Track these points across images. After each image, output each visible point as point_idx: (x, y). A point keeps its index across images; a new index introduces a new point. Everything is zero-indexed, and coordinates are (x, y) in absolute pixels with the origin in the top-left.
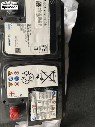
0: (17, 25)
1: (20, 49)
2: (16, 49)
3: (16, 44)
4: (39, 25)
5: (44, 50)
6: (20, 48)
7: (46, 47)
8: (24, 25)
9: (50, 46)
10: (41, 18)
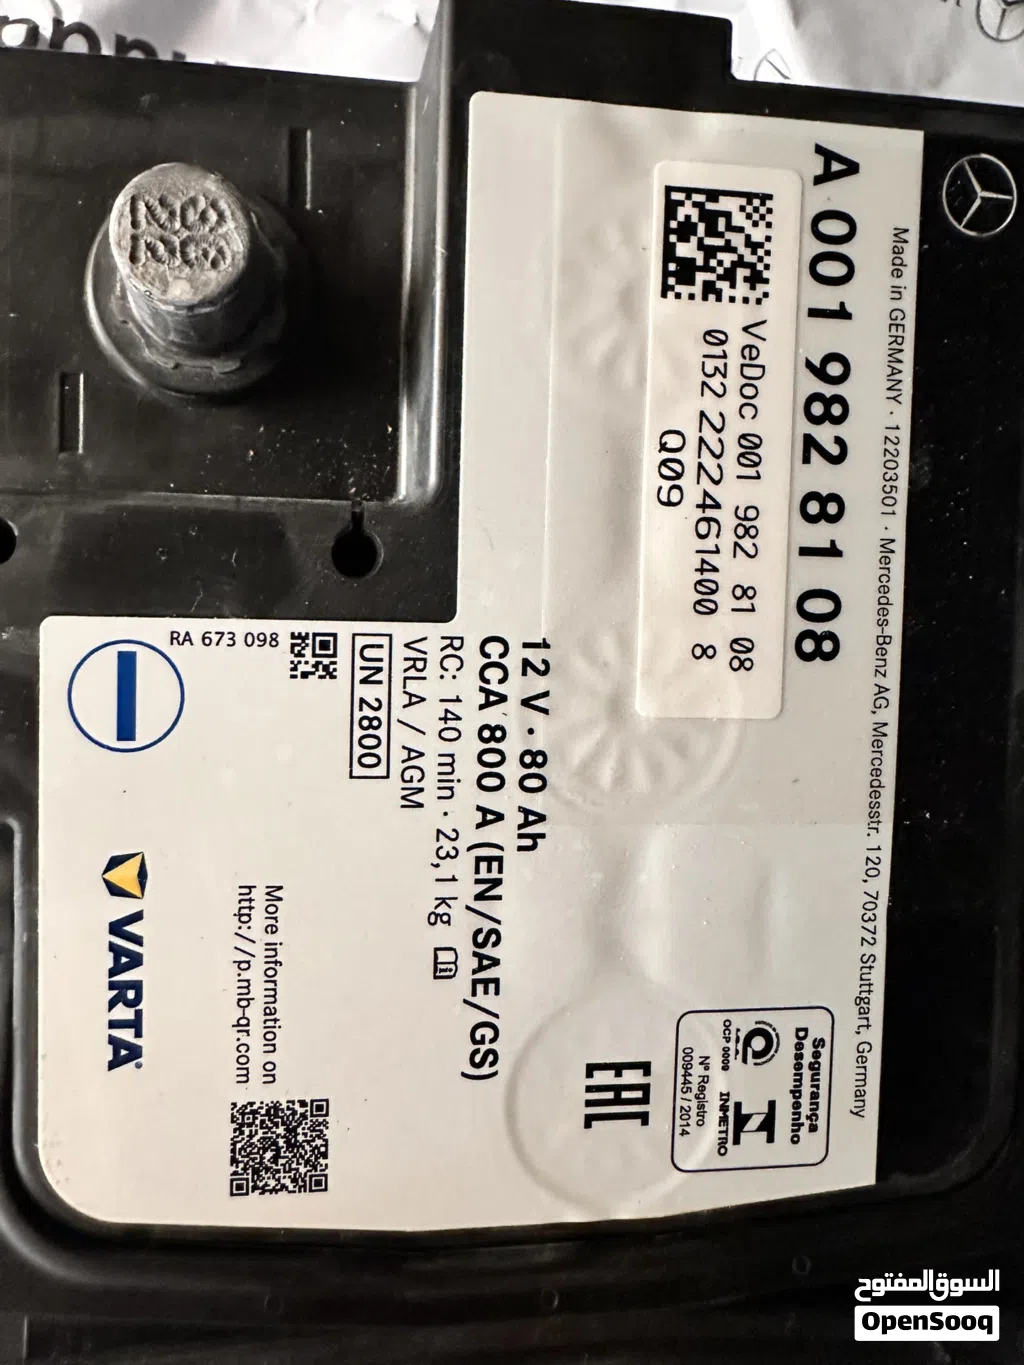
1: (318, 1128)
4: (705, 652)
6: (321, 1107)
10: (747, 524)
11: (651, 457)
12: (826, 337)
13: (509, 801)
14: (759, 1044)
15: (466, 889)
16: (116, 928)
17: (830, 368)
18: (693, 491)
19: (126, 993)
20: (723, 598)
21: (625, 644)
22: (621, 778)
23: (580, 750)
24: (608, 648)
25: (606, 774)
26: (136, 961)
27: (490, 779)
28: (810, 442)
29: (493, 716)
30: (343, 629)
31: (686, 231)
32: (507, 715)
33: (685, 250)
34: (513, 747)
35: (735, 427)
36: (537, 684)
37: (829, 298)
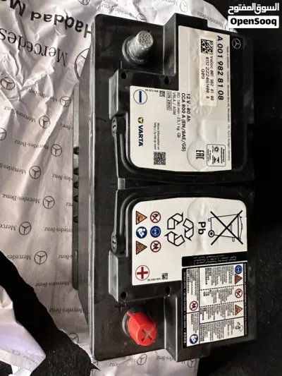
0: (159, 93)
1: (164, 156)
2: (155, 154)
3: (155, 141)
4: (208, 97)
5: (218, 160)
6: (165, 153)
7: (223, 152)
8: (175, 96)
9: (230, 149)
10: (212, 82)
11: (200, 72)
12: (220, 59)
13: (186, 114)
14: (216, 149)
15: (181, 126)
16: (140, 127)
17: (220, 63)
18: (206, 77)
19: (141, 136)
20: (210, 91)
21: (199, 95)
22: (199, 112)
23: (194, 109)
24: (197, 96)
25: (197, 112)
26: (142, 132)
27: (184, 112)
28: (219, 72)
29: (184, 103)
30: (166, 91)
31: (203, 45)
32: (185, 103)
33: (204, 47)
34: (186, 107)
35: (210, 70)
36: (189, 100)
37: (220, 54)
